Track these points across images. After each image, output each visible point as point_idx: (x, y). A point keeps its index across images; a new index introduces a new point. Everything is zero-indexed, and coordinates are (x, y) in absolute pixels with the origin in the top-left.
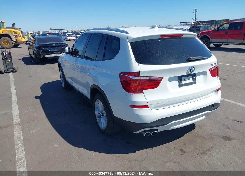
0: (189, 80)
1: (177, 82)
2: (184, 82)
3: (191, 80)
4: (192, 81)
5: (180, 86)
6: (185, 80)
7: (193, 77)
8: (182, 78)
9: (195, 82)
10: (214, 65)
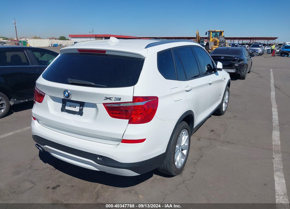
0: (75, 107)
1: (60, 105)
2: (67, 108)
3: (77, 109)
4: (78, 111)
5: (63, 110)
6: (70, 106)
7: (80, 107)
8: (67, 103)
9: (80, 113)
10: (114, 100)
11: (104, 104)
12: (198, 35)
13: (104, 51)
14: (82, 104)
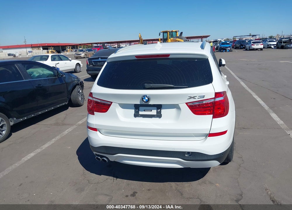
0: (151, 111)
1: (133, 111)
2: (141, 113)
3: (154, 112)
4: (155, 114)
5: (136, 115)
6: (144, 110)
7: (157, 109)
8: (140, 108)
9: (159, 115)
10: (198, 98)
11: (187, 104)
12: (140, 38)
13: (168, 55)
14: (159, 107)
